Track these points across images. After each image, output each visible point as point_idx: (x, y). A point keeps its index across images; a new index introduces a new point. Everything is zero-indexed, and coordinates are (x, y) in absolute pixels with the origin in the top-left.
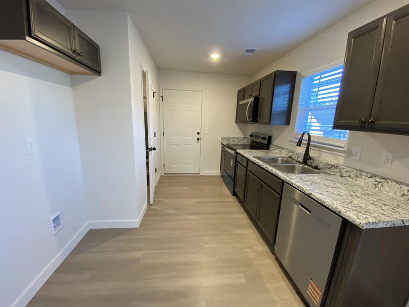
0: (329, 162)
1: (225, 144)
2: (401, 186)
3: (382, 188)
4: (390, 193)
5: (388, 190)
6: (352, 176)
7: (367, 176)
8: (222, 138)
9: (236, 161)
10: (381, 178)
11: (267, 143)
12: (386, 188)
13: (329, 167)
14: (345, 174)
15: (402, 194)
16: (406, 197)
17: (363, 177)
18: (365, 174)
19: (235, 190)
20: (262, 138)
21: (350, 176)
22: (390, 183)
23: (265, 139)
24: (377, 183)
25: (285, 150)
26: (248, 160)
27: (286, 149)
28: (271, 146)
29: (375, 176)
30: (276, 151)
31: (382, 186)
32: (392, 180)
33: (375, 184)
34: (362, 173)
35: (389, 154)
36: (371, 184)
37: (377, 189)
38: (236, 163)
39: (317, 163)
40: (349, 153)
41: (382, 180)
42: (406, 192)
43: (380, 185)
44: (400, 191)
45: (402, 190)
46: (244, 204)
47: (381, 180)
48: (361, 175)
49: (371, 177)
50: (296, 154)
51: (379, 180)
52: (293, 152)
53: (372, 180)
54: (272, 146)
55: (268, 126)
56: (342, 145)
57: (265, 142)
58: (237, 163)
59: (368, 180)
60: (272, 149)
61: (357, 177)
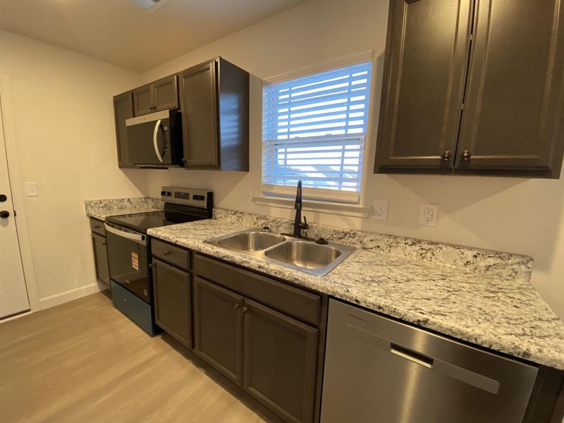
0: (337, 229)
1: (103, 217)
2: (462, 251)
3: (433, 257)
4: (446, 263)
5: (442, 259)
6: (382, 245)
7: (407, 244)
8: (88, 205)
9: (150, 256)
10: (429, 244)
11: (207, 206)
12: (440, 258)
13: (340, 236)
14: (370, 245)
15: (465, 262)
16: (471, 265)
17: (401, 245)
18: (403, 241)
19: (157, 322)
20: (196, 197)
21: (378, 247)
22: (444, 249)
23: (202, 198)
24: (424, 251)
25: (247, 216)
26: (191, 252)
27: (250, 214)
28: (216, 211)
29: (419, 242)
30: (229, 220)
31: (433, 255)
32: (447, 245)
33: (421, 254)
34: (398, 240)
35: (432, 207)
36: (415, 254)
37: (425, 260)
38: (150, 261)
39: (316, 232)
40: (368, 212)
41: (432, 247)
42: (471, 259)
43: (429, 254)
44: (461, 258)
45: (464, 256)
46: (196, 351)
47: (429, 246)
48: (397, 242)
49: (414, 244)
50: (273, 221)
51: (426, 246)
52: (265, 218)
53: (417, 248)
54: (218, 211)
55: (216, 173)
56: (356, 199)
57: (204, 204)
58: (154, 260)
59: (409, 249)
60: (218, 216)
61: (391, 247)
